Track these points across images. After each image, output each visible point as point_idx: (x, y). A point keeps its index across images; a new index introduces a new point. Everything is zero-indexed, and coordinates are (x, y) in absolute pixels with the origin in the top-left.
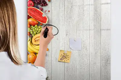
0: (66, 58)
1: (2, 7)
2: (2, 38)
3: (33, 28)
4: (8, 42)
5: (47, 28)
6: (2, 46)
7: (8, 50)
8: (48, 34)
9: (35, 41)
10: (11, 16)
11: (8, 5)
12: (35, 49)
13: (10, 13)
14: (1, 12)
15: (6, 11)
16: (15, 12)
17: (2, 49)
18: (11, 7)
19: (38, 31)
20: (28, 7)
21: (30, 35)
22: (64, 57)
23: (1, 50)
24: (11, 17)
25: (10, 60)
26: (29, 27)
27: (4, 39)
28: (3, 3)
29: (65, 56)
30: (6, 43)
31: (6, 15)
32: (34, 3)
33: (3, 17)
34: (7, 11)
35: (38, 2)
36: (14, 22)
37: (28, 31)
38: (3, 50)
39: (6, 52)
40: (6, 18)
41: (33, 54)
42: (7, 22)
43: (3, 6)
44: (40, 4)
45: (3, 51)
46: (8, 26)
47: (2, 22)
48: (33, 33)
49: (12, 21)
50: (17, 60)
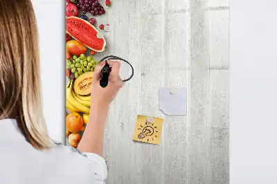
0: (150, 134)
1: (5, 17)
2: (4, 86)
3: (77, 60)
4: (17, 97)
5: (107, 65)
6: (5, 105)
7: (17, 115)
8: (109, 77)
9: (81, 88)
10: (26, 38)
11: (19, 11)
12: (81, 103)
13: (23, 29)
14: (3, 27)
15: (13, 26)
16: (35, 27)
17: (5, 112)
18: (25, 17)
19: (86, 67)
20: (67, 18)
21: (71, 75)
22: (147, 130)
23: (2, 116)
24: (24, 39)
25: (22, 138)
26: (69, 59)
27: (8, 90)
28: (6, 8)
29: (150, 129)
30: (14, 100)
31: (15, 35)
32: (79, 8)
33: (8, 38)
34: (17, 25)
35: (85, 6)
36: (33, 50)
37: (67, 67)
38: (7, 116)
39: (15, 121)
40: (13, 42)
41: (77, 114)
42: (17, 51)
43: (6, 14)
44: (90, 11)
45: (6, 118)
46: (17, 60)
47: (4, 50)
48: (77, 70)
49: (27, 49)
50: (38, 138)
